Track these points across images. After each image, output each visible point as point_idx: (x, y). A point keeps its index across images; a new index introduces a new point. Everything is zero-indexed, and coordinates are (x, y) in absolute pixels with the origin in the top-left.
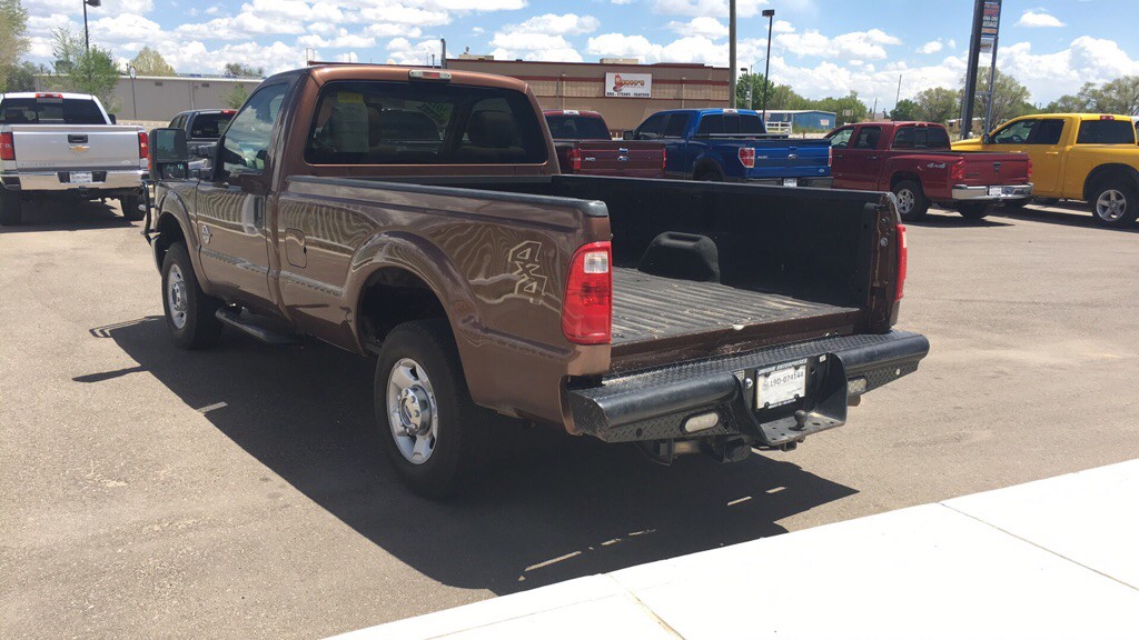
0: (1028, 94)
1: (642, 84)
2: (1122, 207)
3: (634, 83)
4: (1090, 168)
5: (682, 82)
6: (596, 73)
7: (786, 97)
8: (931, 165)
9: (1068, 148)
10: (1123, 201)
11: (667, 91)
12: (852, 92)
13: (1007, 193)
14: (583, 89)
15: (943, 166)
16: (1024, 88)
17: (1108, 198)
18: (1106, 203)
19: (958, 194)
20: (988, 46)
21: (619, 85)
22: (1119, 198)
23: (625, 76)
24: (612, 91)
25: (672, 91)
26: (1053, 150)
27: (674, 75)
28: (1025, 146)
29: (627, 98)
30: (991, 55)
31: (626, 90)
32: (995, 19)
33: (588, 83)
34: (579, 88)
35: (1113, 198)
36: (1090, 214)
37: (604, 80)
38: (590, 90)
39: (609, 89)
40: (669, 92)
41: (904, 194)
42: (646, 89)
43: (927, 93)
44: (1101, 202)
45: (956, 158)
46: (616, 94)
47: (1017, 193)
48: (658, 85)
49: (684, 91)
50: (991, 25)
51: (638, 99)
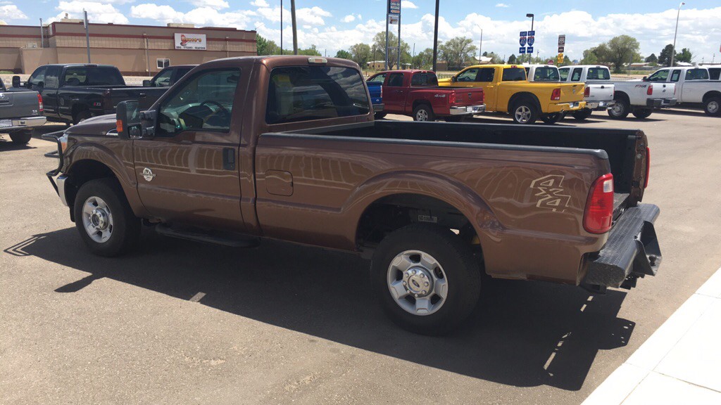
0: (409, 47)
1: (200, 41)
2: (528, 115)
3: (195, 40)
4: (511, 95)
5: (226, 40)
6: (168, 33)
7: (273, 48)
8: (437, 96)
9: (498, 84)
10: (529, 112)
11: (216, 45)
12: (313, 45)
13: (475, 110)
14: (159, 44)
15: (444, 96)
16: (407, 44)
17: (521, 110)
18: (520, 113)
19: (453, 112)
20: (395, 20)
21: (184, 42)
22: (526, 110)
23: (188, 36)
24: (180, 45)
25: (220, 46)
26: (490, 85)
27: (219, 35)
28: (474, 83)
29: (190, 50)
30: (397, 25)
31: (189, 45)
32: (398, 5)
33: (163, 40)
34: (156, 43)
35: (524, 110)
36: (512, 120)
37: (173, 38)
38: (164, 45)
39: (178, 44)
40: (218, 46)
41: (421, 112)
42: (202, 44)
43: (355, 46)
44: (517, 113)
45: (450, 92)
46: (182, 48)
47: (479, 110)
48: (210, 42)
49: (228, 46)
50: (396, 8)
51: (198, 51)
